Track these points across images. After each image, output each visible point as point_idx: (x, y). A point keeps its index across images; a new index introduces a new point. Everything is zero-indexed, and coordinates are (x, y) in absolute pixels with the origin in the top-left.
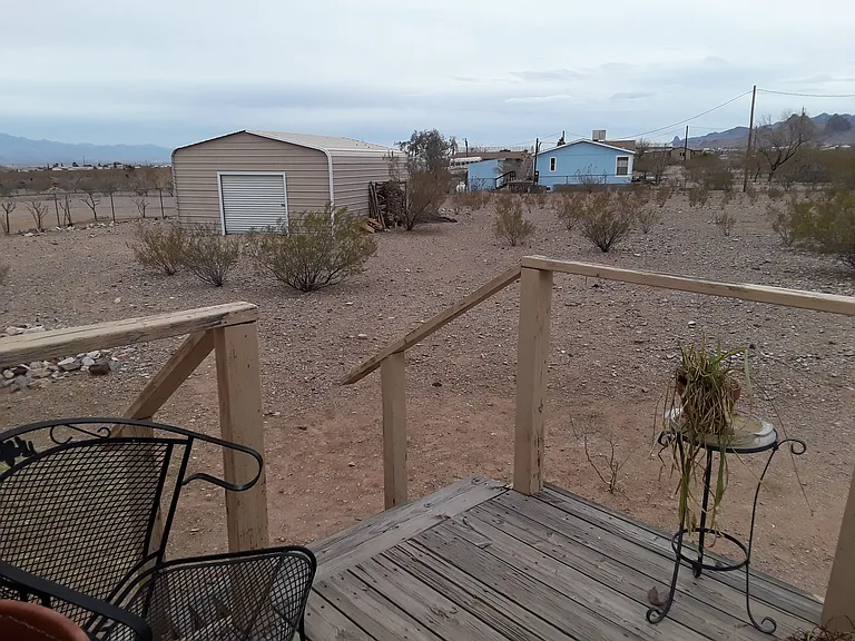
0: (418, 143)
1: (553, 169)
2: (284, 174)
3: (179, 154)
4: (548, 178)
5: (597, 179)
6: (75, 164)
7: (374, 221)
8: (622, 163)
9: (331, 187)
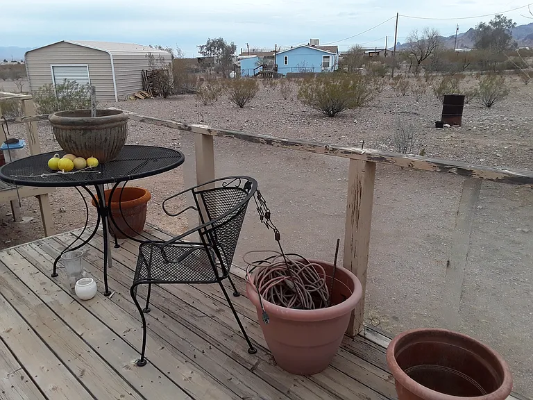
0: (211, 46)
1: (286, 63)
2: (87, 65)
3: (29, 55)
4: (283, 69)
5: (309, 70)
6: (5, 61)
7: (145, 92)
8: (326, 60)
9: (114, 80)
